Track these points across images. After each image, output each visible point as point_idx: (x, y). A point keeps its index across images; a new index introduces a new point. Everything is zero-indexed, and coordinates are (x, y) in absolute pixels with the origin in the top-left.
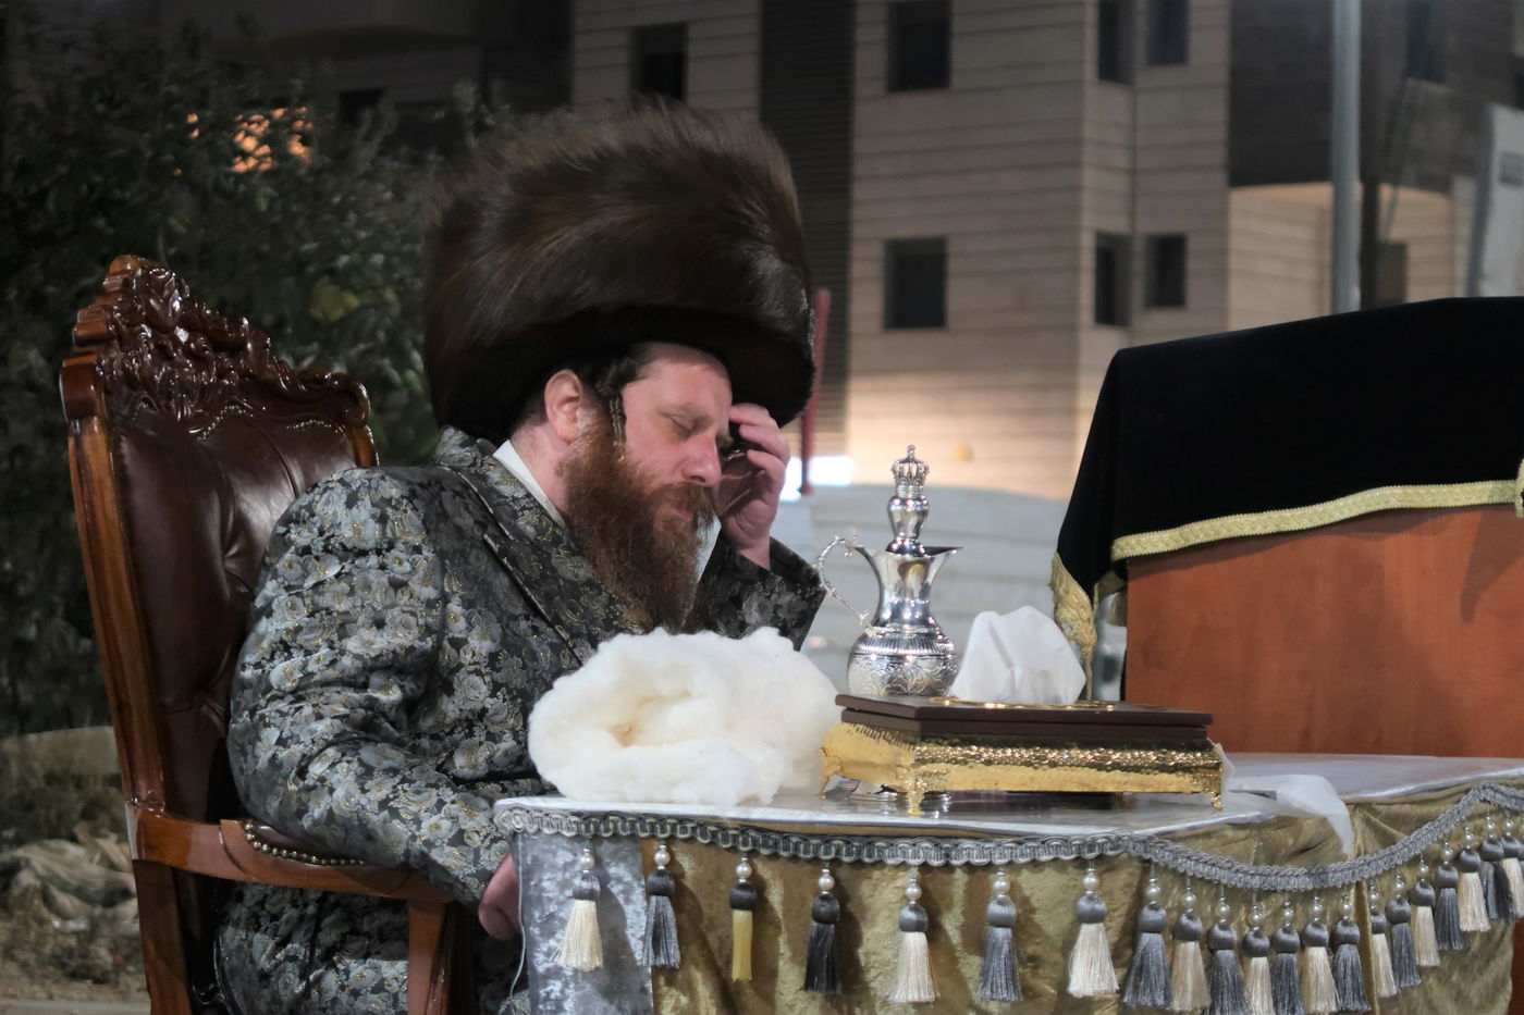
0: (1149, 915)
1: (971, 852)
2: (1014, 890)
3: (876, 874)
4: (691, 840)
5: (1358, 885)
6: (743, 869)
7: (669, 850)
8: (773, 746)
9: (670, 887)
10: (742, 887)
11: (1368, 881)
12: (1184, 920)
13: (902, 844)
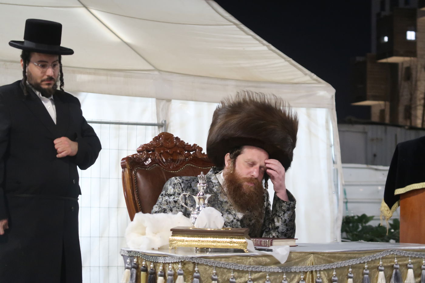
0: (195, 274)
1: (168, 260)
2: (173, 268)
3: (158, 264)
4: (139, 257)
5: (312, 272)
6: (144, 263)
7: (137, 259)
8: (161, 237)
9: (136, 267)
10: (143, 267)
11: (316, 271)
12: (213, 276)
13: (160, 258)
